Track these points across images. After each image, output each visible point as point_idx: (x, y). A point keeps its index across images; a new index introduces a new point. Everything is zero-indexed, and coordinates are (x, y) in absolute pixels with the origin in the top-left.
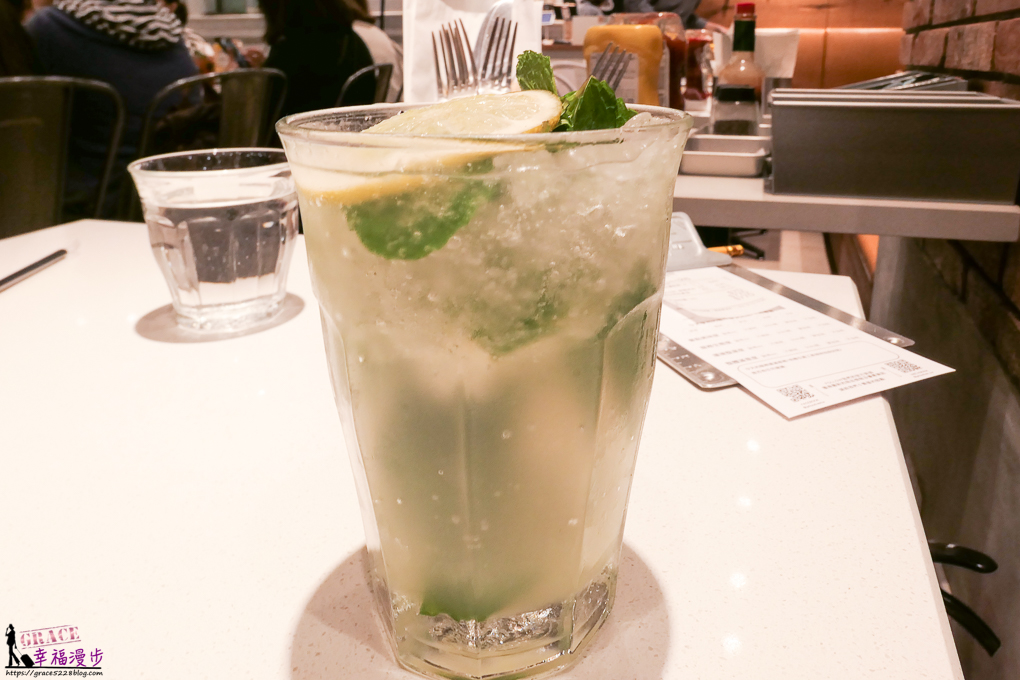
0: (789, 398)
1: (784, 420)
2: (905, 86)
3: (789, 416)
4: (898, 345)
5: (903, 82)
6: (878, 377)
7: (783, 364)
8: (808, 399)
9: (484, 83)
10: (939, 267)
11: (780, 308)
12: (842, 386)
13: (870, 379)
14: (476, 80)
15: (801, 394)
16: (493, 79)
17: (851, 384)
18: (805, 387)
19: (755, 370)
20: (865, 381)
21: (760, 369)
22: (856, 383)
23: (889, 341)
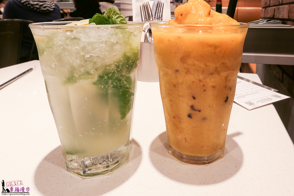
0: (248, 105)
1: (248, 111)
2: (264, 23)
3: (249, 109)
4: (274, 91)
5: (263, 22)
6: (271, 99)
7: (245, 96)
8: (253, 105)
9: (155, 20)
10: (275, 73)
11: (240, 82)
12: (262, 102)
13: (268, 100)
14: (153, 19)
15: (251, 104)
16: (158, 19)
17: (264, 101)
18: (252, 102)
19: (238, 98)
20: (267, 100)
21: (239, 97)
22: (265, 101)
23: (271, 90)
